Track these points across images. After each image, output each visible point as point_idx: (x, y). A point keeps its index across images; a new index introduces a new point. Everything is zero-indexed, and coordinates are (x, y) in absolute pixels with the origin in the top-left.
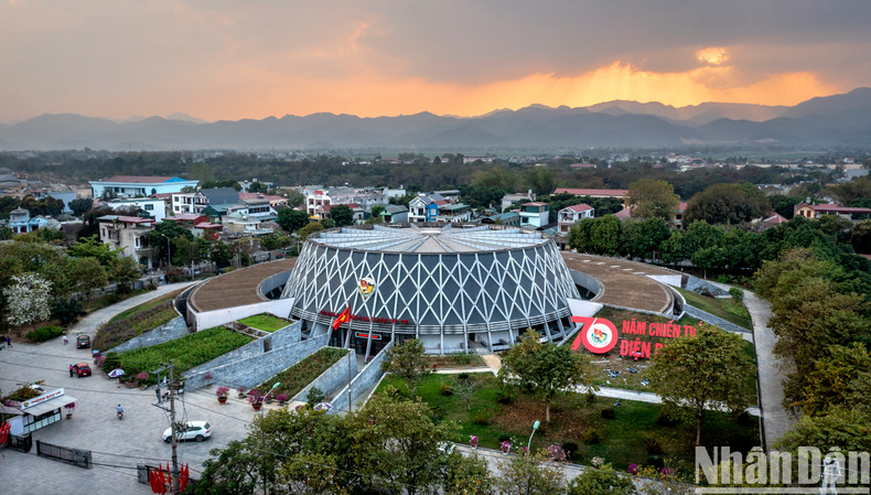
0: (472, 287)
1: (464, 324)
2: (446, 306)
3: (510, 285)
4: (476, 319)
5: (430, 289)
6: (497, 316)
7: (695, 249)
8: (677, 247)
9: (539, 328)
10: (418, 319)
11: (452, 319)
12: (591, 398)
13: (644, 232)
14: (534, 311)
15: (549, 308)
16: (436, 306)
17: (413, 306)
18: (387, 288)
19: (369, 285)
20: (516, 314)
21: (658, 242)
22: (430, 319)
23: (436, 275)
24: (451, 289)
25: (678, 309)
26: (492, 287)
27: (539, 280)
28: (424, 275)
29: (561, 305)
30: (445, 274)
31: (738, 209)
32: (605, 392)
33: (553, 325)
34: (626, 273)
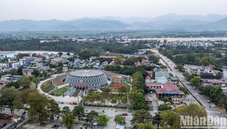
0: (95, 81)
1: (94, 86)
2: (92, 83)
3: (100, 80)
4: (96, 85)
5: (90, 81)
6: (99, 84)
7: (124, 70)
8: (122, 70)
9: (104, 85)
10: (89, 85)
11: (93, 85)
12: (112, 93)
13: (117, 68)
14: (103, 83)
15: (105, 82)
16: (91, 83)
17: (88, 84)
18: (84, 81)
19: (81, 81)
20: (101, 84)
21: (119, 69)
22: (90, 85)
23: (90, 79)
24: (92, 81)
25: (121, 81)
26: (97, 80)
27: (103, 79)
28: (89, 79)
29: (106, 82)
30: (92, 79)
31: (132, 63)
32: (113, 93)
33: (105, 85)
34: (114, 76)
